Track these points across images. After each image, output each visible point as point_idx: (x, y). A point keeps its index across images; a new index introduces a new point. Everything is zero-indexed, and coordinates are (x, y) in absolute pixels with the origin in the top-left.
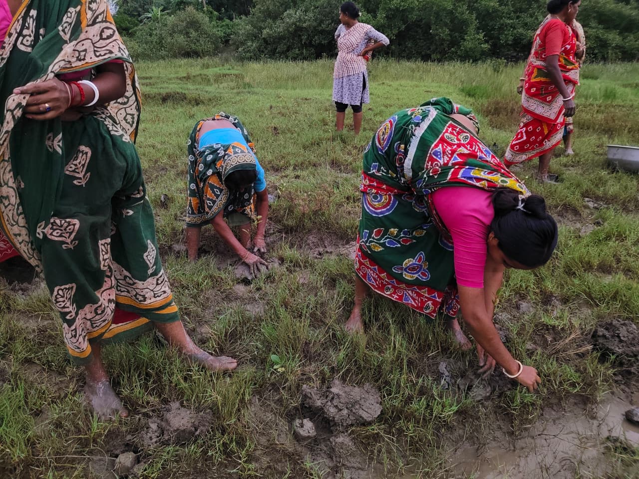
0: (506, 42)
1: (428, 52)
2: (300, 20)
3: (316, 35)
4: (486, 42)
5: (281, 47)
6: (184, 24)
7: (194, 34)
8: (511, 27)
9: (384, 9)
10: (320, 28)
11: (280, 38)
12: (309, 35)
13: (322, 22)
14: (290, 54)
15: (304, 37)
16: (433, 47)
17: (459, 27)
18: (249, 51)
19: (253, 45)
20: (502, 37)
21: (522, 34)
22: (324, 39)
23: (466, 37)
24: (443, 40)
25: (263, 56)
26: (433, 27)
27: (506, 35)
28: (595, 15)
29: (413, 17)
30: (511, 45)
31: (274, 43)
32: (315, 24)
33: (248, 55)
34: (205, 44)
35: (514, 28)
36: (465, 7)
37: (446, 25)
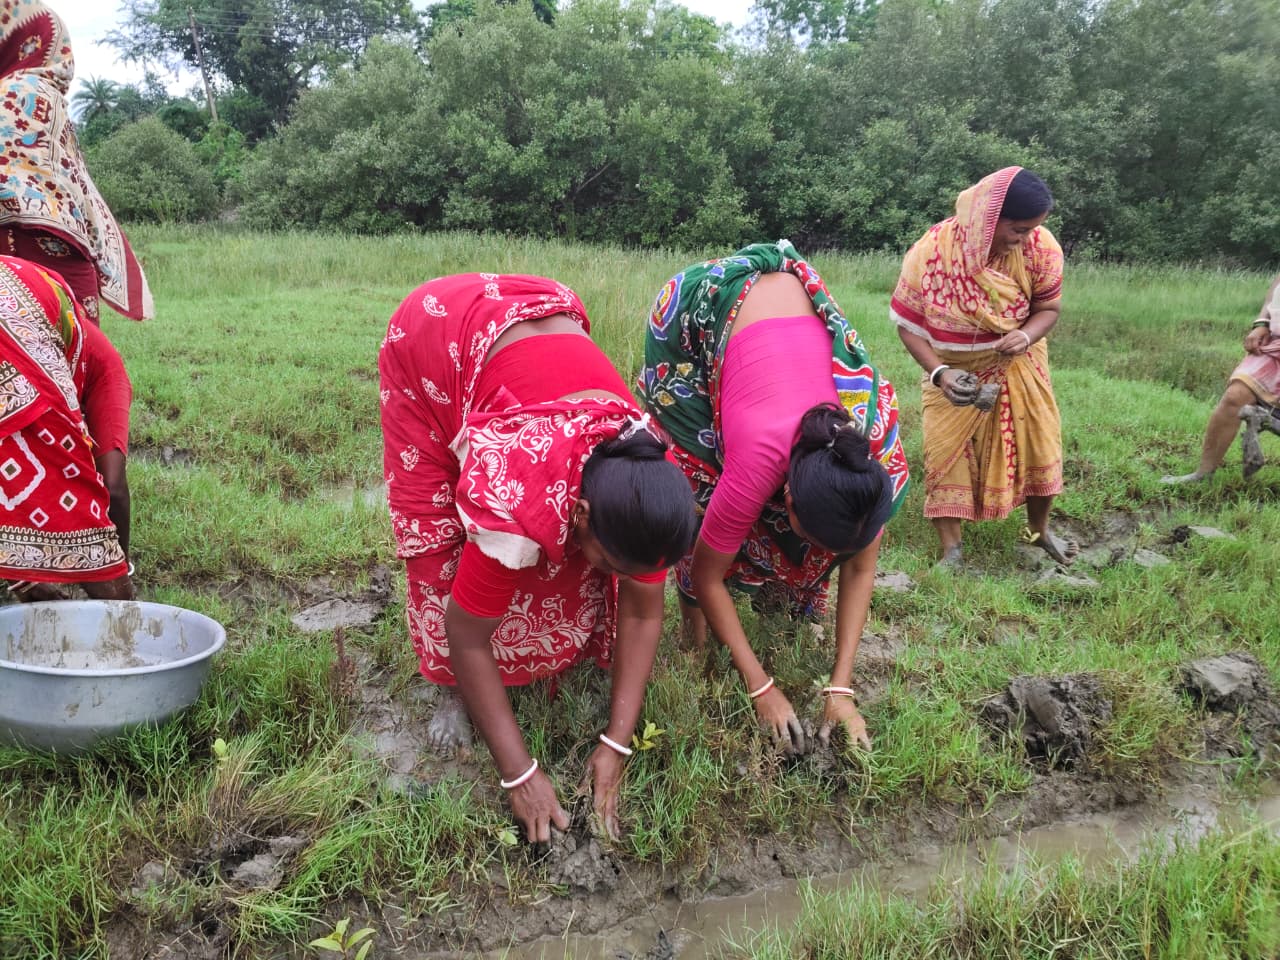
0: (790, 211)
1: (637, 228)
2: (370, 154)
3: (406, 184)
4: (747, 210)
5: (331, 207)
6: (131, 152)
7: (147, 172)
8: (802, 182)
9: (541, 137)
10: (412, 171)
11: (329, 189)
12: (390, 185)
13: (415, 157)
14: (349, 222)
15: (380, 189)
16: (646, 219)
17: (694, 180)
18: (261, 212)
19: (269, 201)
20: (784, 202)
21: (822, 197)
22: (421, 194)
23: (705, 201)
24: (665, 205)
25: (288, 223)
26: (642, 177)
27: (791, 198)
28: (961, 163)
29: (600, 156)
30: (802, 219)
31: (317, 196)
32: (402, 162)
33: (259, 219)
34: (171, 194)
35: (809, 185)
36: (705, 140)
37: (668, 174)
